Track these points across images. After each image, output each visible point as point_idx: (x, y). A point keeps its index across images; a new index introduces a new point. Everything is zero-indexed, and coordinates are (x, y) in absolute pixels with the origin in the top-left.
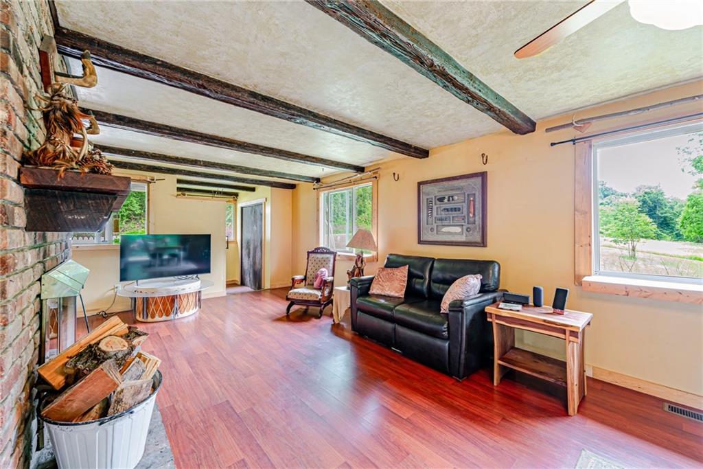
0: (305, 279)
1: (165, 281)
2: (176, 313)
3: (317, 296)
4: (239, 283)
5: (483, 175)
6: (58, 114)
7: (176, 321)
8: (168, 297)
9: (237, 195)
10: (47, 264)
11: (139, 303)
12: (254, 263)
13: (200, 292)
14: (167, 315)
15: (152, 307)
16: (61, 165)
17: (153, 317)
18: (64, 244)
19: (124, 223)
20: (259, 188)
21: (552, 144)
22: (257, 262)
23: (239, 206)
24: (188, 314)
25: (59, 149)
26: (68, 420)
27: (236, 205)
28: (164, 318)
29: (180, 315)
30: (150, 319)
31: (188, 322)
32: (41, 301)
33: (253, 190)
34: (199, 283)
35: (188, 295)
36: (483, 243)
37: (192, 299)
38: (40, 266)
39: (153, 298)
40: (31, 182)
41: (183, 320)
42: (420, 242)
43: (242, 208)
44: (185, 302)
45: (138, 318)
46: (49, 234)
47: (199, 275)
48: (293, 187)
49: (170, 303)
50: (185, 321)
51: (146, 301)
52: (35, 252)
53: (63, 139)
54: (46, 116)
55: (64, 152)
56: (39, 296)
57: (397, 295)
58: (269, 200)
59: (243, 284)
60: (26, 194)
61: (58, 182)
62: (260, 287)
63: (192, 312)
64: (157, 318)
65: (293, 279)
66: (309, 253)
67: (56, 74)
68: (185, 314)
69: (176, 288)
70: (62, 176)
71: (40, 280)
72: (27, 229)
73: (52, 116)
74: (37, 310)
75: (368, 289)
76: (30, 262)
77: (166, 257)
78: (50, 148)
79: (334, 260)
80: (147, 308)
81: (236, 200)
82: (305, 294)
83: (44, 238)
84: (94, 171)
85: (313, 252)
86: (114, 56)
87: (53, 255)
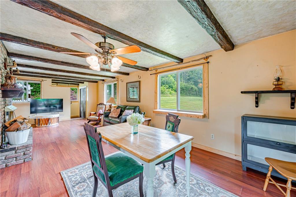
0: (96, 113)
1: (46, 114)
2: (50, 124)
3: (96, 118)
4: (79, 117)
5: (140, 82)
6: (8, 77)
7: (50, 127)
8: (47, 119)
9: (78, 84)
10: (5, 105)
11: (37, 120)
12: (84, 109)
13: (58, 117)
14: (47, 124)
15: (41, 122)
16: (8, 86)
17: (41, 125)
18: (10, 101)
19: (38, 94)
20: (85, 82)
21: (151, 75)
22: (85, 109)
23: (80, 88)
24: (54, 125)
25: (8, 83)
26: (9, 131)
27: (78, 88)
28: (45, 126)
29: (51, 125)
30: (40, 126)
31: (54, 127)
32: (5, 112)
33: (83, 83)
34: (59, 115)
35: (54, 118)
36: (139, 101)
37: (56, 120)
38: (4, 105)
39: (42, 119)
40: (3, 89)
41: (52, 127)
42: (127, 101)
43: (80, 89)
44: (53, 121)
45: (36, 126)
46: (6, 98)
47: (59, 112)
48: (97, 82)
49: (47, 121)
50: (53, 127)
51: (39, 120)
52: (3, 102)
53: (9, 81)
54: (6, 78)
55: (9, 84)
56: (4, 111)
57: (115, 117)
58: (88, 87)
59: (81, 117)
60: (2, 91)
61: (8, 89)
62: (85, 117)
63: (55, 124)
64: (43, 126)
65: (90, 113)
66: (98, 105)
67: (7, 66)
68: (53, 125)
69: (50, 116)
70: (9, 88)
71: (4, 108)
72: (2, 97)
73: (7, 78)
74: (4, 113)
75: (109, 115)
76: (3, 104)
77: (52, 107)
78: (6, 83)
79: (105, 107)
80: (39, 122)
81: (78, 86)
82: (93, 118)
83: (5, 99)
84: (15, 87)
85: (99, 105)
86: (22, 57)
87: (7, 103)
